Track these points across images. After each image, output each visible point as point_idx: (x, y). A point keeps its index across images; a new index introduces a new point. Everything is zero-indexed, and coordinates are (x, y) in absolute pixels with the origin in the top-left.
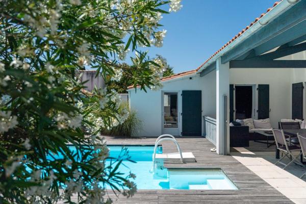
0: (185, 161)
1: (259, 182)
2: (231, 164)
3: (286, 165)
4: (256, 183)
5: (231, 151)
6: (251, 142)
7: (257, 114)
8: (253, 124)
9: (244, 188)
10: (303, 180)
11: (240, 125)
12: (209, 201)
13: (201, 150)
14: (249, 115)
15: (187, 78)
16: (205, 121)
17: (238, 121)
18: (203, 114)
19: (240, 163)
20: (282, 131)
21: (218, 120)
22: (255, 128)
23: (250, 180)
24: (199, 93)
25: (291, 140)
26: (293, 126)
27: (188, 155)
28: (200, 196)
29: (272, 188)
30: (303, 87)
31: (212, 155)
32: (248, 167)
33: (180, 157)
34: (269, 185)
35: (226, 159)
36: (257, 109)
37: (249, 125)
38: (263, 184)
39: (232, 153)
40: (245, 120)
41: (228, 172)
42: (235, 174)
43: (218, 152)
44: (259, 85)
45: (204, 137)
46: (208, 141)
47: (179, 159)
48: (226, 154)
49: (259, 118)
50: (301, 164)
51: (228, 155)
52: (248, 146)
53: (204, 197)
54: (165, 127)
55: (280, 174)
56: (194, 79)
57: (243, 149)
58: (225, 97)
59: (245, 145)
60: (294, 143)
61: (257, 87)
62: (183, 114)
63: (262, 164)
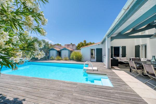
0: (94, 70)
1: (123, 83)
2: (111, 73)
3: (136, 76)
4: (122, 84)
5: (111, 67)
6: (119, 65)
7: (121, 56)
8: (120, 59)
9: (116, 86)
10: (147, 85)
11: (115, 59)
12: (98, 92)
13: (101, 66)
14: (118, 56)
15: (97, 45)
16: (103, 57)
17: (114, 58)
18: (103, 55)
19: (114, 73)
20: (133, 62)
21: (106, 57)
22: (121, 60)
23: (119, 82)
24: (101, 49)
25: (137, 65)
26: (136, 60)
27: (95, 68)
28: (94, 88)
29: (130, 88)
30: (140, 47)
31: (104, 68)
32: (118, 75)
33: (92, 69)
34: (128, 86)
35: (109, 71)
36: (121, 54)
37: (118, 59)
38: (125, 84)
39: (112, 68)
40: (117, 57)
41: (109, 76)
42: (112, 78)
43: (106, 68)
44: (122, 46)
45: (103, 62)
46: (104, 63)
47: (92, 70)
48: (109, 69)
49: (122, 57)
50: (143, 76)
51: (110, 69)
52: (118, 66)
53: (96, 89)
54: (91, 59)
55: (133, 80)
56: (100, 45)
57: (116, 67)
58: (109, 49)
59: (117, 66)
60: (138, 67)
61: (121, 47)
62: (96, 55)
63: (124, 74)
